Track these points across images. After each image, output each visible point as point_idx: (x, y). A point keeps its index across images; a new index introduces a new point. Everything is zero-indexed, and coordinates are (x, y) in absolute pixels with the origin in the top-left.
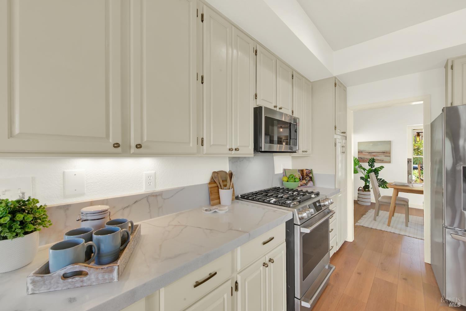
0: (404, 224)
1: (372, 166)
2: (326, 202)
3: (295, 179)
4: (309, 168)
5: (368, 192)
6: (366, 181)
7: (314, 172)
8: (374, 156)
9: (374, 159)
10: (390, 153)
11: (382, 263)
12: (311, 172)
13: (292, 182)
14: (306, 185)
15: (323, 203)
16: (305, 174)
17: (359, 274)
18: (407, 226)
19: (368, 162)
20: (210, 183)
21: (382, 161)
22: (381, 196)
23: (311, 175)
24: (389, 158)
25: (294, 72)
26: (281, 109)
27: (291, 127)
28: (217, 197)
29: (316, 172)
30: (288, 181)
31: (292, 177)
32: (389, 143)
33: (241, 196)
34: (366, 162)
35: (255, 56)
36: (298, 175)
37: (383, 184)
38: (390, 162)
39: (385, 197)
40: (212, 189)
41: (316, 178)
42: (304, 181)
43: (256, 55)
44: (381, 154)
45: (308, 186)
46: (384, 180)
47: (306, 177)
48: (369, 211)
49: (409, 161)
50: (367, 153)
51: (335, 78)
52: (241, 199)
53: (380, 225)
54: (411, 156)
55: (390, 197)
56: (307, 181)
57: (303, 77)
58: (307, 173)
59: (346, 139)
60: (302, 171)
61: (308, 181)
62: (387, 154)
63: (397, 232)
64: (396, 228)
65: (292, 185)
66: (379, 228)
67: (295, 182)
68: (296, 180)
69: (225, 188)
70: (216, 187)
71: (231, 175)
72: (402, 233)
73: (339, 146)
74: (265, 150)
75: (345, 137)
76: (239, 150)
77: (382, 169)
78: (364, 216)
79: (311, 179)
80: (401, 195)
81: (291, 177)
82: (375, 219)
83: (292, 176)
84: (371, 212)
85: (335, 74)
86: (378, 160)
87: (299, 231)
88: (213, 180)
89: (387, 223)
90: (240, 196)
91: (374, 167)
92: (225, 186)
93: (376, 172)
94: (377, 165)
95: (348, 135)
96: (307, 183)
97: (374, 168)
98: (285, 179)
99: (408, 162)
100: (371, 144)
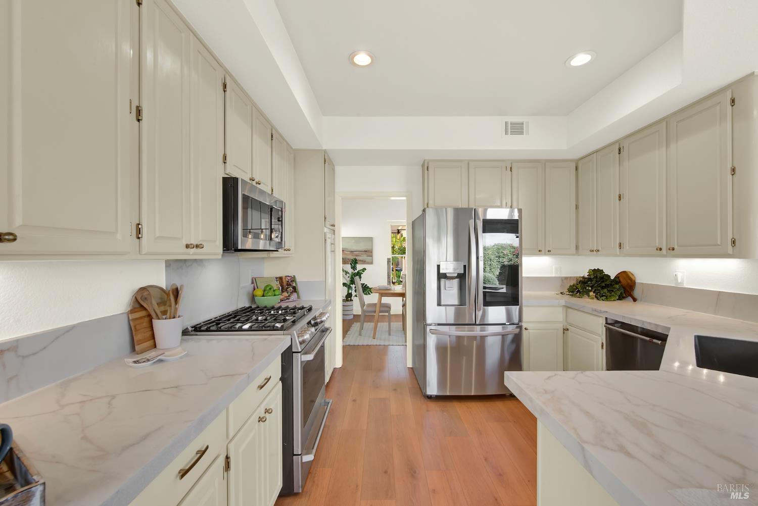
0: (387, 334)
1: (354, 268)
2: (323, 317)
3: (274, 291)
4: (291, 274)
5: (351, 302)
6: (349, 288)
7: (298, 279)
8: (357, 256)
9: (356, 260)
10: (372, 252)
11: (374, 381)
12: (293, 279)
13: (269, 296)
14: (288, 299)
15: (320, 318)
16: (285, 284)
17: (354, 401)
18: (390, 335)
19: (351, 264)
20: (132, 311)
21: (364, 262)
22: (366, 304)
23: (294, 285)
24: (371, 258)
25: (274, 130)
26: (260, 184)
27: (273, 213)
28: (148, 336)
29: (301, 279)
30: (263, 296)
31: (270, 289)
32: (370, 239)
33: (192, 327)
34: (348, 264)
35: (223, 92)
36: (276, 285)
37: (366, 289)
38: (372, 263)
39: (370, 305)
40: (138, 322)
41: (300, 288)
42: (285, 294)
43: (225, 91)
44: (363, 253)
45: (291, 300)
46: (366, 285)
47: (288, 288)
48: (353, 325)
49: (389, 260)
50: (349, 253)
51: (325, 151)
52: (193, 333)
53: (366, 340)
54: (390, 256)
55: (375, 305)
56: (289, 293)
57: (284, 140)
58: (288, 281)
59: (334, 234)
60: (280, 279)
61: (291, 293)
62: (369, 252)
63: (382, 343)
64: (380, 339)
65: (270, 301)
66: (365, 343)
67: (275, 295)
68: (277, 293)
69: (164, 317)
70: (144, 317)
71: (176, 293)
72: (386, 344)
73: (329, 241)
74: (242, 248)
75: (333, 231)
76: (203, 247)
77: (364, 272)
78: (349, 333)
79: (295, 290)
80: (385, 300)
81: (268, 288)
82: (360, 335)
83: (270, 287)
84: (356, 326)
85: (325, 147)
86: (360, 260)
87: (299, 360)
88: (137, 303)
89: (372, 335)
90: (190, 329)
91: (356, 269)
92: (164, 313)
93: (359, 274)
94: (359, 267)
95: (336, 228)
96: (289, 296)
97: (356, 271)
98: (259, 292)
99: (388, 262)
100: (353, 241)
